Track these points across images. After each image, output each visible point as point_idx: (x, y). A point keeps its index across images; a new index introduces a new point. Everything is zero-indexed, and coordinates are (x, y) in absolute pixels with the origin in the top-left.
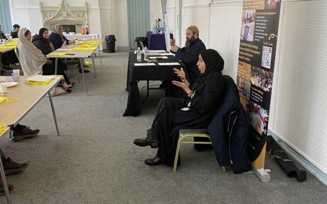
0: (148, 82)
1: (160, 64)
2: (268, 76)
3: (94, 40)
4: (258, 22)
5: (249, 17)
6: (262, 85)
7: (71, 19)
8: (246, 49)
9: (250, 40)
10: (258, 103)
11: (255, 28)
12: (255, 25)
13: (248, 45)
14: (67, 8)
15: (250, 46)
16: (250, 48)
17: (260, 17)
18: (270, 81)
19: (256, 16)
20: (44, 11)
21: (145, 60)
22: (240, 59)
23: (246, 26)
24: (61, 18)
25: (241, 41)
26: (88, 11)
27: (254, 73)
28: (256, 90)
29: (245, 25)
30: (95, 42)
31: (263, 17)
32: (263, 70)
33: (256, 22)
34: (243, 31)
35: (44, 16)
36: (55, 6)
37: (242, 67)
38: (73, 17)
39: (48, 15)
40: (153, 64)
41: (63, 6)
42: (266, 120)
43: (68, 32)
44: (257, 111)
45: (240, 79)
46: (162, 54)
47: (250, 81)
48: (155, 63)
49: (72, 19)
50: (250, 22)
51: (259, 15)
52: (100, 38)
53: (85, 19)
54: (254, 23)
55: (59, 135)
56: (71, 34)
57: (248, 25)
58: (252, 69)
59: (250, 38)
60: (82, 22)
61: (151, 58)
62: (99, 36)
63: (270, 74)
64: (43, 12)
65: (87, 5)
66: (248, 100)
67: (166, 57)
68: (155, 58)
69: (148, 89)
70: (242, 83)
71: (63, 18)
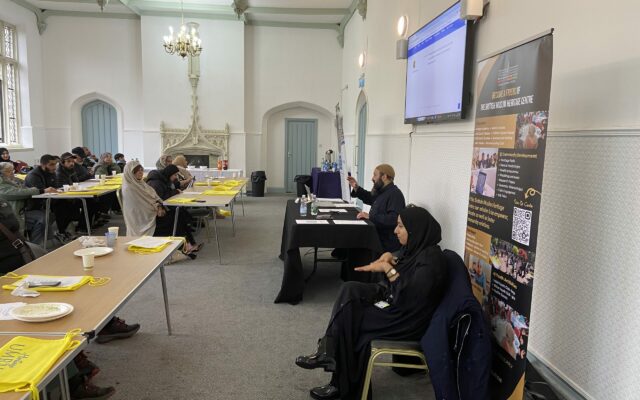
0: (316, 250)
1: (336, 222)
2: (526, 258)
3: (235, 178)
4: (503, 168)
5: (486, 158)
6: (513, 271)
7: (204, 147)
8: (481, 209)
9: (489, 195)
10: (506, 302)
11: (498, 177)
12: (498, 172)
13: (485, 203)
14: (199, 131)
15: (490, 204)
16: (488, 208)
17: (507, 161)
18: (529, 266)
19: (500, 158)
20: (166, 134)
21: (313, 214)
22: (469, 224)
23: (481, 173)
24: (189, 146)
25: (471, 194)
26: (228, 138)
27: (497, 249)
28: (502, 278)
29: (479, 170)
30: (237, 183)
31: (513, 161)
32: (515, 247)
33: (499, 167)
34: (476, 179)
35: (166, 142)
36: (182, 128)
37: (473, 237)
38: (207, 145)
39: (172, 141)
40: (326, 222)
41: (194, 129)
42: (524, 333)
43: (197, 166)
44: (505, 315)
45: (471, 256)
46: (338, 205)
47: (490, 262)
48: (328, 220)
49: (206, 147)
50: (488, 167)
51: (504, 157)
52: (244, 175)
53: (224, 148)
54: (495, 168)
55: (170, 334)
56: (202, 168)
57: (485, 170)
58: (494, 243)
59: (489, 192)
60: (219, 151)
61: (321, 210)
62: (242, 172)
63: (530, 256)
64: (164, 136)
65: (228, 128)
66: (487, 292)
67: (344, 211)
68: (327, 211)
69: (316, 260)
70: (474, 263)
71: (193, 146)
